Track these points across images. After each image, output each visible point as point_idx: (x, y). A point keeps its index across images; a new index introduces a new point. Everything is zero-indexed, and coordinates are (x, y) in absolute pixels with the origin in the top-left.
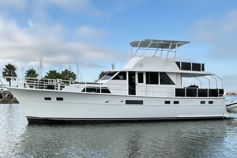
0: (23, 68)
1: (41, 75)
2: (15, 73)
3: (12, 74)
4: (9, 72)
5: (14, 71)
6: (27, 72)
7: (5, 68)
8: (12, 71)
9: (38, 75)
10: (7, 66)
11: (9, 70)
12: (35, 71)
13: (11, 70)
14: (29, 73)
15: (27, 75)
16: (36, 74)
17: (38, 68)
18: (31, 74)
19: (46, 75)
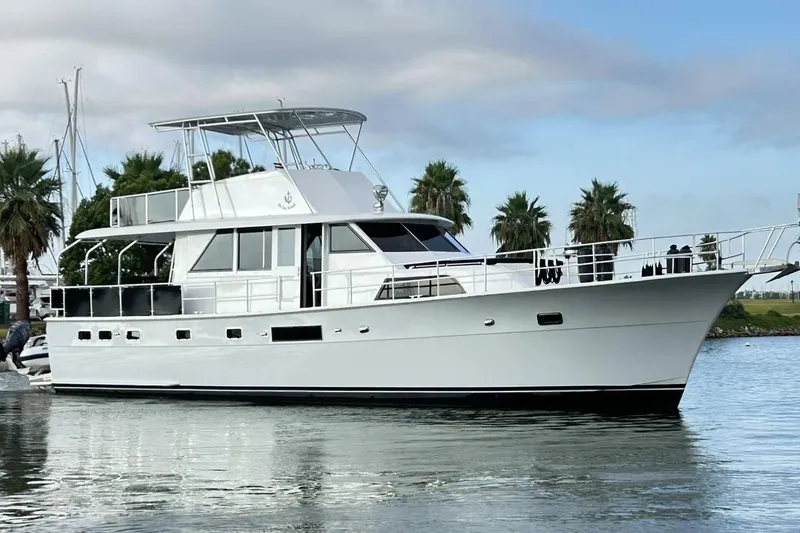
1: (75, 183)
9: (53, 183)
12: (41, 163)
14: (5, 173)
16: (44, 177)
17: (56, 141)
18: (17, 180)
19: (104, 186)
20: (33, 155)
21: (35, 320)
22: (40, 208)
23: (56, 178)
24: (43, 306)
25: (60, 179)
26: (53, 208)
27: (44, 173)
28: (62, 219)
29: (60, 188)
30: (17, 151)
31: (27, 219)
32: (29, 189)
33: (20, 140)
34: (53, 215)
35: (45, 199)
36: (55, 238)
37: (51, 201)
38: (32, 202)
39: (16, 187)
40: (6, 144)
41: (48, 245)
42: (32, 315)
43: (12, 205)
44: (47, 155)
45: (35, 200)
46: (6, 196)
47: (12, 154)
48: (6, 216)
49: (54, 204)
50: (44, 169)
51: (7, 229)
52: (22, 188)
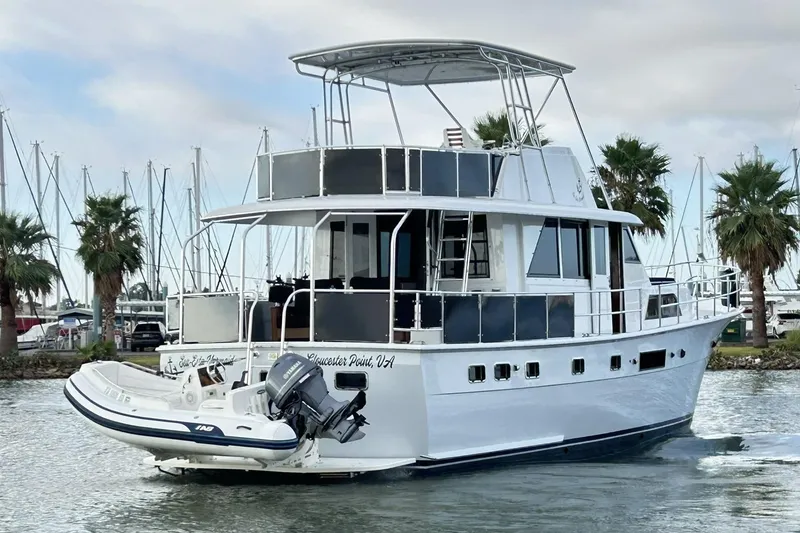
0: (701, 158)
2: (658, 192)
3: (639, 195)
4: (622, 187)
5: (652, 179)
6: (725, 184)
8: (640, 178)
9: (791, 194)
10: (612, 155)
11: (625, 172)
12: (778, 174)
13: (636, 175)
14: (739, 187)
15: (725, 198)
16: (781, 189)
17: (794, 151)
18: (754, 194)
20: (769, 166)
21: (772, 337)
22: (776, 221)
23: (794, 189)
24: (781, 323)
25: (798, 190)
26: (790, 220)
27: (782, 183)
30: (753, 164)
31: (764, 233)
32: (766, 202)
33: (756, 152)
34: (792, 229)
35: (782, 211)
36: (793, 252)
37: (789, 213)
38: (768, 216)
39: (752, 200)
40: (742, 155)
41: (785, 260)
42: (770, 332)
43: (748, 218)
44: (785, 166)
45: (772, 214)
46: (741, 210)
47: (749, 166)
48: (742, 230)
49: (791, 216)
50: (781, 180)
51: (742, 244)
52: (759, 201)
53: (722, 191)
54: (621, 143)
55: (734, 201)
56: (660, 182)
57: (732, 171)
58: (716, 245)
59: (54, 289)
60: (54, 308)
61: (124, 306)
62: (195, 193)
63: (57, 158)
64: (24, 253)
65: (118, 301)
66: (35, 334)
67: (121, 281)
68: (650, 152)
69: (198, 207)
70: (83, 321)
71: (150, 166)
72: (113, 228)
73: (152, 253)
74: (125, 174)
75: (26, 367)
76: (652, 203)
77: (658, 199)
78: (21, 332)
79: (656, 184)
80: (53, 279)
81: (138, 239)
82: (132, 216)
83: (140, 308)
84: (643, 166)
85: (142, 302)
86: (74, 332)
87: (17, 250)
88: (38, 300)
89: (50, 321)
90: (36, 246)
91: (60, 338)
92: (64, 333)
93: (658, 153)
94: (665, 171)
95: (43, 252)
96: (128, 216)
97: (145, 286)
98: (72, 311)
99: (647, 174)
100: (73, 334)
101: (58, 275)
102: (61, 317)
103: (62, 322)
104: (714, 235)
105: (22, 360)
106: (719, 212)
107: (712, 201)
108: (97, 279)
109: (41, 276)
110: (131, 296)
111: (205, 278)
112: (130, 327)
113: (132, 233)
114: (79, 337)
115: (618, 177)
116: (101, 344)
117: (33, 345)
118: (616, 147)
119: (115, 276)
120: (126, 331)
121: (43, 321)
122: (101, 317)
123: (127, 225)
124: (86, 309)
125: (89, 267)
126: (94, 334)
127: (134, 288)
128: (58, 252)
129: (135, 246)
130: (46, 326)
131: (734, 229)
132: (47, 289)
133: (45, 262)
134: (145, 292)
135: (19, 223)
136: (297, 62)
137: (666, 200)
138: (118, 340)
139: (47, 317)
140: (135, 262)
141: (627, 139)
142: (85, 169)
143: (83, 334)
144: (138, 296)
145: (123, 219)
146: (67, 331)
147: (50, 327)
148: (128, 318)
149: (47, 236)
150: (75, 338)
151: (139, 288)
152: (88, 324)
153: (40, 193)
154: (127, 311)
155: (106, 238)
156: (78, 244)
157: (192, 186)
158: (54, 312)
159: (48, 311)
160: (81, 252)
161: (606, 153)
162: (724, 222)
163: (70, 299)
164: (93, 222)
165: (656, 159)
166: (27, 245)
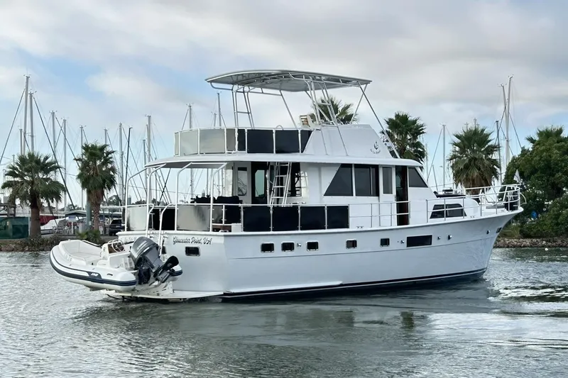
0: (444, 126)
1: (508, 146)
2: (419, 145)
3: (408, 147)
5: (415, 138)
6: (458, 141)
7: (386, 127)
8: (409, 137)
9: (495, 147)
10: (391, 123)
11: (400, 133)
12: (487, 136)
13: (406, 135)
14: (466, 142)
15: (457, 149)
16: (490, 144)
17: (497, 122)
18: (474, 146)
19: (526, 148)
20: (483, 130)
22: (487, 162)
23: (497, 144)
25: (499, 145)
26: (494, 162)
27: (490, 141)
28: (500, 167)
29: (499, 150)
30: (474, 129)
31: (479, 169)
32: (481, 151)
33: (475, 122)
34: (495, 167)
35: (490, 156)
36: (496, 180)
37: (494, 158)
38: (482, 159)
39: (473, 151)
40: (467, 125)
43: (470, 161)
44: (491, 130)
45: (484, 158)
46: (466, 156)
47: (471, 131)
48: (467, 167)
49: (495, 160)
50: (489, 139)
51: (467, 176)
52: (476, 151)
53: (455, 144)
54: (397, 116)
55: (463, 151)
56: (420, 139)
57: (461, 133)
58: (452, 176)
59: (63, 199)
60: (63, 210)
61: (105, 209)
62: (148, 143)
63: (65, 121)
64: (45, 177)
65: (101, 206)
66: (51, 225)
67: (103, 194)
68: (415, 122)
69: (149, 151)
70: (80, 218)
71: (120, 126)
72: (98, 163)
73: (122, 178)
74: (106, 130)
75: (46, 245)
76: (415, 151)
77: (419, 149)
78: (43, 224)
79: (417, 140)
80: (62, 193)
81: (113, 169)
82: (110, 156)
83: (114, 210)
84: (410, 130)
85: (116, 207)
86: (75, 224)
87: (41, 175)
88: (53, 205)
89: (60, 217)
90: (52, 173)
91: (66, 228)
92: (69, 224)
93: (419, 123)
94: (423, 133)
95: (56, 177)
96: (107, 156)
97: (117, 197)
98: (73, 212)
99: (413, 135)
100: (74, 225)
101: (65, 190)
102: (67, 216)
103: (67, 218)
104: (451, 170)
105: (43, 241)
106: (454, 157)
107: (450, 150)
108: (89, 192)
109: (55, 191)
110: (109, 203)
111: (154, 192)
112: (109, 221)
113: (110, 166)
114: (78, 227)
115: (396, 137)
116: (91, 232)
117: (50, 232)
118: (394, 119)
119: (99, 191)
120: (106, 224)
121: (57, 218)
122: (91, 216)
123: (107, 161)
124: (82, 211)
125: (84, 186)
126: (87, 225)
127: (111, 198)
128: (65, 176)
129: (112, 173)
130: (58, 220)
131: (462, 167)
132: (58, 198)
133: (58, 182)
134: (118, 201)
135: (42, 159)
136: (211, 82)
137: (423, 149)
138: (101, 229)
139: (59, 215)
140: (111, 183)
141: (401, 114)
142: (82, 128)
143: (80, 225)
144: (113, 203)
145: (104, 157)
146: (70, 223)
147: (60, 221)
148: (107, 216)
149: (59, 167)
150: (76, 227)
151: (114, 198)
152: (83, 219)
153: (55, 142)
154: (107, 212)
155: (95, 169)
156: (78, 172)
157: (146, 137)
158: (62, 212)
159: (59, 212)
160: (79, 177)
161: (388, 123)
162: (456, 163)
163: (72, 205)
164: (86, 159)
165: (417, 126)
166: (47, 172)
